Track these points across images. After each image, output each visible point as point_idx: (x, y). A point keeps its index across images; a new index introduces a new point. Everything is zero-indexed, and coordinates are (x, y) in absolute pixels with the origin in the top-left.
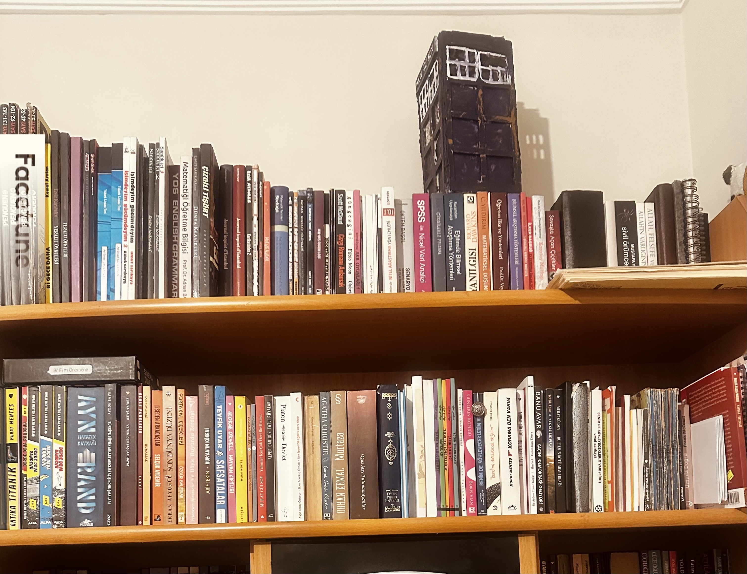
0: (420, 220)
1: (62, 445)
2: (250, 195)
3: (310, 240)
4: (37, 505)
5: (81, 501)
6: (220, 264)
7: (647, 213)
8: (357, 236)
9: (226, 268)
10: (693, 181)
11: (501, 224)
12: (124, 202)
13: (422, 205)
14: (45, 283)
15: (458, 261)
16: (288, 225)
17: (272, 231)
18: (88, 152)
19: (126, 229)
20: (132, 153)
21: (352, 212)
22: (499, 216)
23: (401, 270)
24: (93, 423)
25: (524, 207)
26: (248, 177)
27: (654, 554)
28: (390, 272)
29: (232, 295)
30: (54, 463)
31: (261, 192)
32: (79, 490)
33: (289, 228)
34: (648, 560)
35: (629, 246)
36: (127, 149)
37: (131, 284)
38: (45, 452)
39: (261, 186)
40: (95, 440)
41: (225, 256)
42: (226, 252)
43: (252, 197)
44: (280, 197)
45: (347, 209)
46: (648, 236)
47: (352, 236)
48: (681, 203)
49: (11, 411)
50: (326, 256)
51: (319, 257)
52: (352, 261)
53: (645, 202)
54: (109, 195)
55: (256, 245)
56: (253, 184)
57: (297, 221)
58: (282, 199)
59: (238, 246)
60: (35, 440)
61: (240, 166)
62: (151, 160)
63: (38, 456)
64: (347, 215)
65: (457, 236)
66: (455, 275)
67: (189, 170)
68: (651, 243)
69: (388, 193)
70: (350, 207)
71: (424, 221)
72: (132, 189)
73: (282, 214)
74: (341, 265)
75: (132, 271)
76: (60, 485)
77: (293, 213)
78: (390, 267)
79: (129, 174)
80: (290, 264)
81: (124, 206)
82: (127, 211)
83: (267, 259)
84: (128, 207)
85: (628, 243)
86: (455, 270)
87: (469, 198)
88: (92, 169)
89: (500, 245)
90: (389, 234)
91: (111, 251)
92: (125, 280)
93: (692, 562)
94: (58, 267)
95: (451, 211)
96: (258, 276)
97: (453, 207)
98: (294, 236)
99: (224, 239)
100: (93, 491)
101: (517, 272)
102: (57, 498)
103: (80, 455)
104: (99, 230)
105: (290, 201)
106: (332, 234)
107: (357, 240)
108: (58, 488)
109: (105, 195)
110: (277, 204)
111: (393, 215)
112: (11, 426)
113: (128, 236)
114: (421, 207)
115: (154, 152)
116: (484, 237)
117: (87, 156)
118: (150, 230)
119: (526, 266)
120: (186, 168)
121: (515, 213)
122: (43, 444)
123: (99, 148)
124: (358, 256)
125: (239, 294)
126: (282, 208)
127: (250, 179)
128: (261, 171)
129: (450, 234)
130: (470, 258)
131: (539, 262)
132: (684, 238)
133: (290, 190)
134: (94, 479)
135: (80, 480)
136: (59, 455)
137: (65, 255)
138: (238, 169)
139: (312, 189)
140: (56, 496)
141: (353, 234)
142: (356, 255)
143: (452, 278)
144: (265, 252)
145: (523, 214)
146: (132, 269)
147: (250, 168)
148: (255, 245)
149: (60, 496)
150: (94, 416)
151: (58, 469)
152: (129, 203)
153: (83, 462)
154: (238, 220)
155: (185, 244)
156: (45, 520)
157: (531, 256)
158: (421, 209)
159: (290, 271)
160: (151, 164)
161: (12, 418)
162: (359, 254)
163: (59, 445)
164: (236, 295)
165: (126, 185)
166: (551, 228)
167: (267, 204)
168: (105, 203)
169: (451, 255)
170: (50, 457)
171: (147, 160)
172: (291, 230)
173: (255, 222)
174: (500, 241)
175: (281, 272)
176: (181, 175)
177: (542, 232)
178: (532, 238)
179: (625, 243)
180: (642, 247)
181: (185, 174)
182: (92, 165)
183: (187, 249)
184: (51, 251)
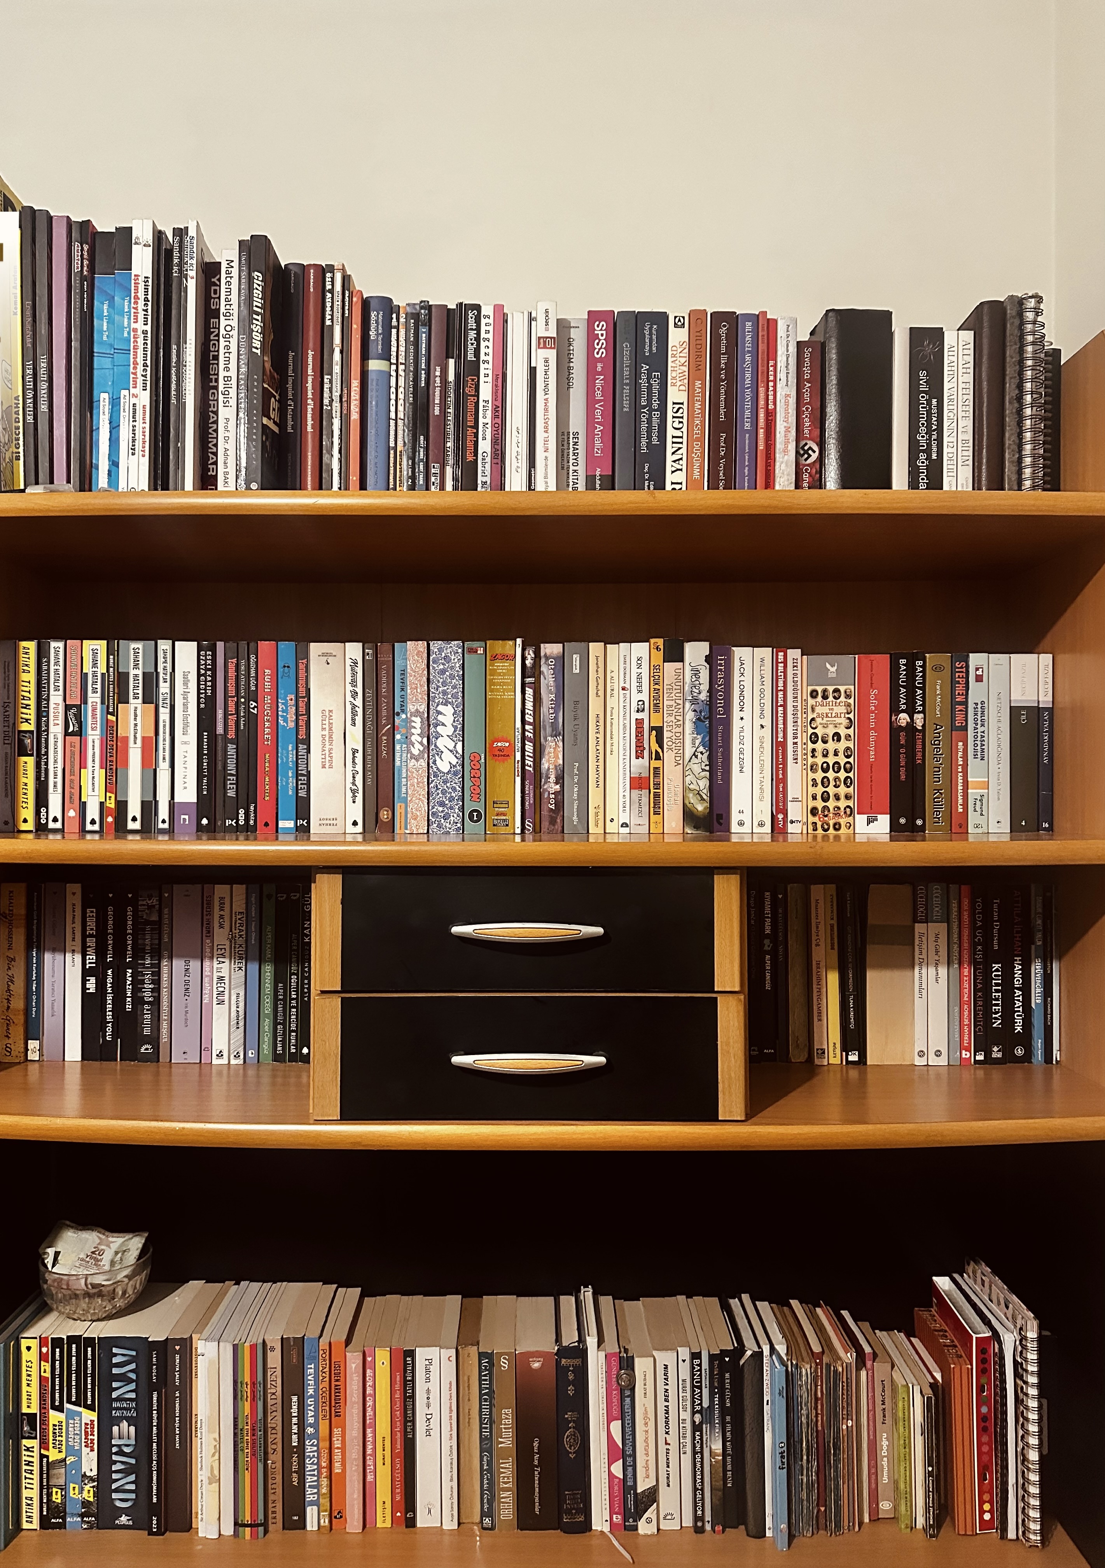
0: (598, 353)
1: (94, 1416)
2: (330, 313)
3: (423, 385)
4: (62, 1496)
5: (117, 1490)
6: (282, 424)
7: (961, 348)
8: (497, 379)
9: (290, 430)
10: (1039, 299)
11: (726, 364)
12: (133, 326)
13: (601, 330)
14: (13, 452)
15: (655, 422)
16: (390, 360)
17: (366, 369)
18: (79, 240)
19: (135, 368)
20: (145, 245)
21: (491, 340)
22: (723, 350)
23: (566, 434)
24: (133, 1386)
25: (763, 336)
26: (327, 283)
27: (937, 889)
28: (546, 441)
29: (298, 486)
30: (83, 1440)
31: (347, 308)
32: (114, 1476)
33: (391, 364)
34: (927, 900)
35: (929, 403)
36: (137, 238)
37: (143, 456)
38: (72, 1426)
39: (347, 299)
40: (136, 1409)
41: (290, 412)
42: (290, 405)
43: (332, 316)
44: (378, 314)
45: (483, 335)
46: (961, 386)
47: (490, 379)
48: (1017, 332)
49: (28, 1369)
50: (449, 410)
51: (437, 412)
52: (488, 420)
53: (958, 330)
54: (111, 310)
55: (338, 394)
56: (336, 294)
57: (403, 354)
58: (380, 316)
59: (310, 395)
60: (60, 1409)
61: (315, 266)
62: (176, 254)
63: (64, 1431)
64: (483, 344)
65: (655, 381)
66: (649, 444)
67: (235, 272)
68: (966, 397)
69: (547, 312)
70: (487, 332)
71: (603, 356)
72: (145, 304)
73: (380, 343)
74: (470, 427)
75: (144, 436)
76: (91, 1470)
77: (398, 340)
78: (546, 432)
79: (141, 280)
80: (392, 423)
81: (133, 331)
82: (138, 340)
83: (355, 416)
84: (140, 332)
85: (927, 397)
86: (649, 437)
87: (677, 319)
88: (85, 268)
89: (722, 397)
90: (546, 379)
91: (115, 403)
92: (134, 449)
93: (996, 903)
94: (32, 427)
95: (647, 341)
96: (340, 444)
97: (651, 334)
98: (400, 378)
99: (288, 384)
100: (132, 1478)
101: (747, 442)
102: (87, 1488)
103: (115, 1429)
104: (95, 366)
105: (394, 320)
106: (457, 375)
107: (496, 386)
108: (88, 1474)
109: (105, 311)
110: (373, 326)
111: (554, 348)
112: (29, 1389)
113: (138, 381)
114: (600, 333)
115: (181, 242)
116: (698, 383)
117: (76, 246)
118: (174, 369)
119: (761, 432)
120: (230, 269)
121: (748, 346)
122: (71, 1415)
123: (96, 234)
124: (497, 411)
125: (309, 487)
126: (380, 332)
127: (330, 287)
128: (348, 273)
129: (644, 377)
130: (674, 417)
131: (783, 427)
132: (1017, 392)
133: (395, 303)
134: (133, 1461)
135: (115, 1462)
136: (89, 1430)
137: (43, 408)
138: (312, 271)
139: (428, 302)
140: (85, 1484)
141: (490, 375)
142: (495, 410)
143: (644, 450)
144: (352, 404)
145: (762, 347)
146: (144, 432)
147: (331, 268)
148: (336, 394)
149: (92, 1485)
150: (133, 1376)
151: (89, 1449)
152: (140, 326)
153: (120, 1438)
154: (310, 353)
155: (226, 393)
156: (73, 1515)
157: (771, 417)
158: (600, 337)
159: (392, 433)
160: (176, 261)
161: (30, 1379)
162: (500, 409)
163: (88, 1416)
164: (306, 489)
165: (136, 297)
166: (806, 370)
167: (356, 326)
168: (105, 324)
169: (644, 412)
170: (78, 1432)
171: (169, 253)
172: (394, 367)
173: (337, 356)
174: (723, 391)
175: (377, 434)
176: (223, 281)
177: (789, 376)
178: (775, 386)
179: (923, 397)
180: (950, 403)
181: (228, 279)
182: (86, 262)
183: (229, 399)
184: (21, 402)
